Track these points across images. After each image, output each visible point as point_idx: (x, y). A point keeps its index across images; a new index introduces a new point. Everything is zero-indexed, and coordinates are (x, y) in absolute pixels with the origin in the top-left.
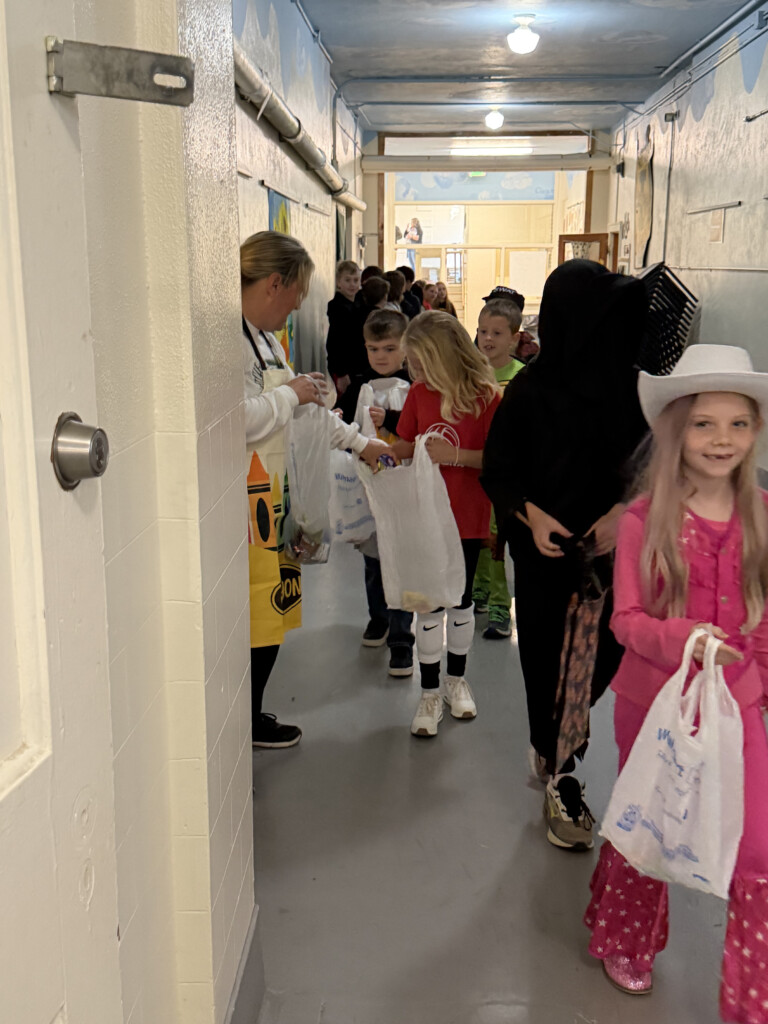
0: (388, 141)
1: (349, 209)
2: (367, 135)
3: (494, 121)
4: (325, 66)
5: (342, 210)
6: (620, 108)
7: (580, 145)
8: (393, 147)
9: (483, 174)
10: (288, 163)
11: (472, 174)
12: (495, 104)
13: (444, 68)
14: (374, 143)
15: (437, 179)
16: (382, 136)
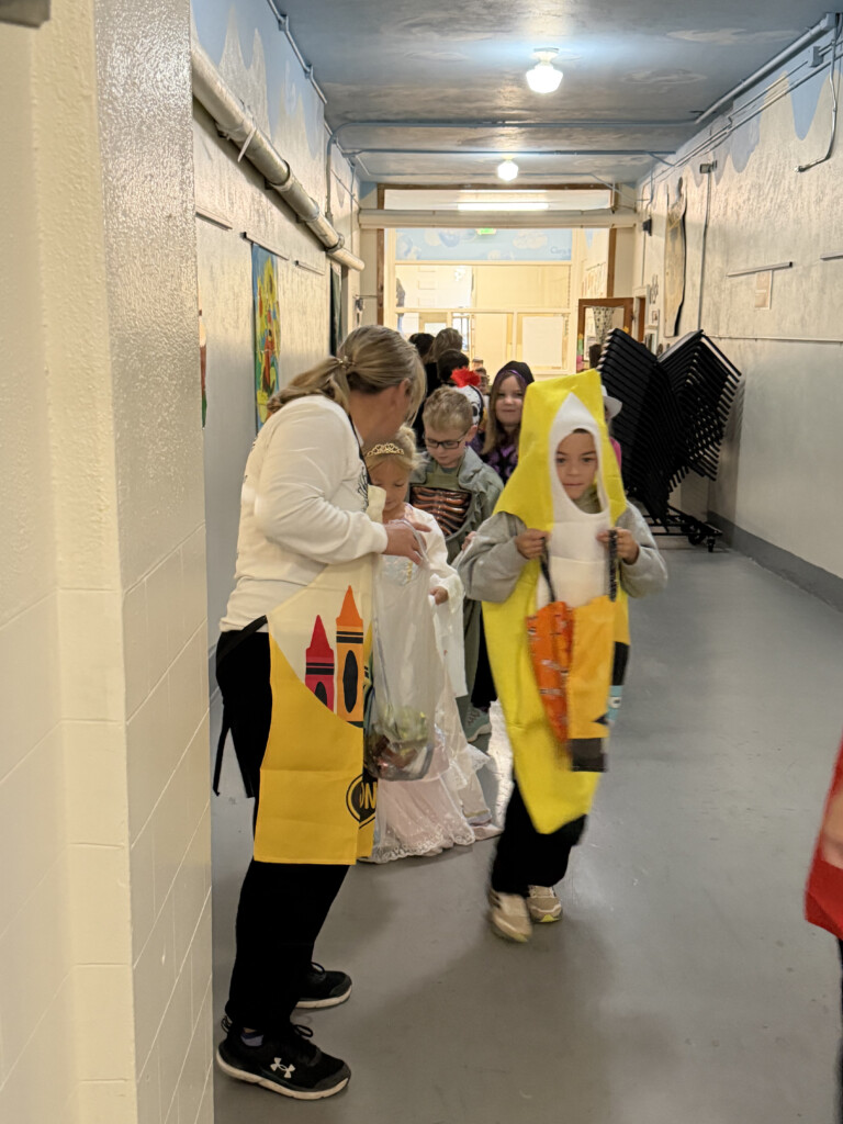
0: (388, 193)
1: (345, 268)
2: (365, 187)
3: (508, 173)
4: (317, 106)
5: (338, 269)
6: (647, 159)
7: (602, 199)
8: (393, 199)
9: (492, 231)
10: (276, 214)
11: (481, 231)
12: (508, 153)
13: (453, 111)
14: (374, 194)
15: (442, 237)
16: (382, 188)
